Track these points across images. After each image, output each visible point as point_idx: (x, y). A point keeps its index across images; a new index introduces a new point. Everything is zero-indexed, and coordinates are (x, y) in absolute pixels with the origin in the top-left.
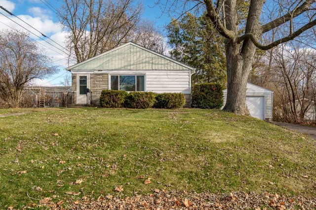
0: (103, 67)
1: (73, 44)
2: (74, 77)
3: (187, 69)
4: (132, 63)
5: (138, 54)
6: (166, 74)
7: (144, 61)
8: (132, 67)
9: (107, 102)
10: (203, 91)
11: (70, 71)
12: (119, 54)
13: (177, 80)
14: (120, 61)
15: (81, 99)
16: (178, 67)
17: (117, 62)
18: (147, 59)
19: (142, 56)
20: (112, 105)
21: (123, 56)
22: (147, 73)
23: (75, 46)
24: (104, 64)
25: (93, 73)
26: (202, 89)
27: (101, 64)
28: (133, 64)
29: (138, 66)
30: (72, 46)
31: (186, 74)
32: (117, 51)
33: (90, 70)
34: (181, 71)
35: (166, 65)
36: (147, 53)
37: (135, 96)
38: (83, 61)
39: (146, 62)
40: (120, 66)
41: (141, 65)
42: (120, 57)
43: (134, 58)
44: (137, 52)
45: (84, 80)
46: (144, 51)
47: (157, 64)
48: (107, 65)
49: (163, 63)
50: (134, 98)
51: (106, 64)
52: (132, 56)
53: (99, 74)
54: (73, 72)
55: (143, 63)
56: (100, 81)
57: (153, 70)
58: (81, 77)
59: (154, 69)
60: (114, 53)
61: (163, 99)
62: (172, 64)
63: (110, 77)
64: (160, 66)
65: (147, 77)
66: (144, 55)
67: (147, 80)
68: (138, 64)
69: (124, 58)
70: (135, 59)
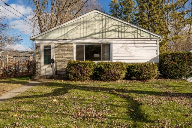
0: (67, 36)
1: (37, 17)
2: (37, 47)
3: (155, 37)
4: (98, 31)
5: (104, 22)
6: (133, 42)
7: (110, 29)
8: (98, 35)
9: (75, 75)
10: (174, 60)
11: (33, 40)
12: (84, 22)
13: (144, 48)
14: (85, 29)
15: (45, 69)
16: (146, 35)
17: (82, 30)
18: (113, 28)
19: (108, 24)
20: (80, 77)
21: (88, 24)
22: (114, 41)
23: (39, 18)
24: (69, 33)
25: (57, 42)
26: (173, 58)
27: (66, 32)
28: (99, 33)
29: (104, 34)
30: (36, 19)
31: (154, 42)
32: (82, 20)
33: (55, 40)
34: (149, 39)
35: (133, 33)
36: (114, 21)
37: (105, 67)
38: (45, 31)
39: (112, 31)
40: (85, 35)
41: (107, 33)
42: (85, 25)
43: (99, 27)
44: (102, 20)
45: (48, 50)
46: (110, 19)
47: (123, 32)
48: (72, 34)
49: (129, 31)
50: (104, 70)
51: (71, 32)
52: (98, 24)
53: (64, 44)
54: (37, 42)
55: (109, 31)
56: (64, 51)
57: (120, 39)
58: (45, 47)
59: (120, 37)
60: (79, 21)
61: (135, 70)
62: (139, 32)
63: (75, 46)
64: (126, 34)
65: (113, 45)
66: (110, 23)
67: (113, 48)
68: (104, 32)
69: (89, 26)
70: (101, 27)
